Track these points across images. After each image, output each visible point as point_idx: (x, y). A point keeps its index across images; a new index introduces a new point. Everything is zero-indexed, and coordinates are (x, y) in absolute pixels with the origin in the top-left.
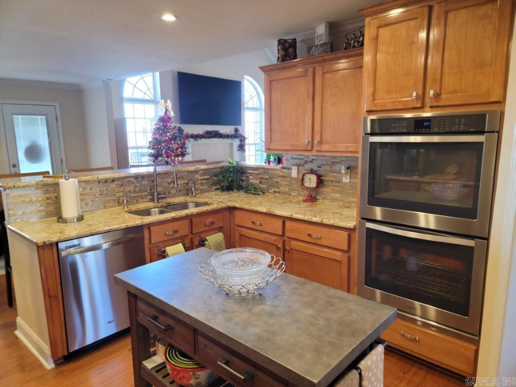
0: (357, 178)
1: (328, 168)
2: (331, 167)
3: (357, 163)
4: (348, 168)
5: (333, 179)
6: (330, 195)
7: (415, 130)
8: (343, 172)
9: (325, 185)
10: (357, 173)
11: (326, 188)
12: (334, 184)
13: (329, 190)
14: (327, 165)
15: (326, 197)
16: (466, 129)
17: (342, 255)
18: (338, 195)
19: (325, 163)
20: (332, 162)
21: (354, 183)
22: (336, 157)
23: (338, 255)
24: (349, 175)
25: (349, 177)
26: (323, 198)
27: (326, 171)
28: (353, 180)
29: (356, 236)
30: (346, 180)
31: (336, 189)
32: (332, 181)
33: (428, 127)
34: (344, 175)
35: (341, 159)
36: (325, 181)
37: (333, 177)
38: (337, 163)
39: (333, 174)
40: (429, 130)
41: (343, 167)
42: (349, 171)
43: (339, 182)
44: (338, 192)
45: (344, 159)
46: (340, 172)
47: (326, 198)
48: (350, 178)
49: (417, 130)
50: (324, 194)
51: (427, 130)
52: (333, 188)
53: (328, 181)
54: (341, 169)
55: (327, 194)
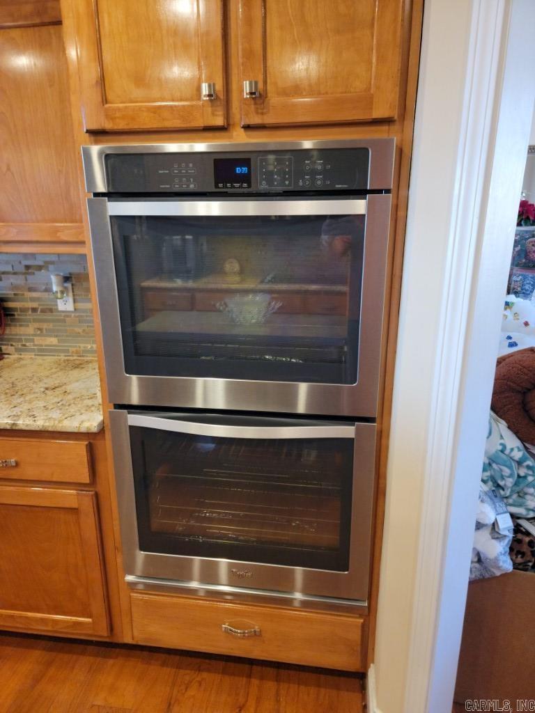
0: (90, 300)
1: (18, 280)
2: (26, 280)
3: (85, 268)
4: (67, 279)
5: (35, 305)
6: (33, 341)
7: (217, 186)
8: (55, 288)
9: (18, 320)
10: (88, 290)
11: (21, 326)
12: (39, 315)
13: (30, 330)
14: (15, 273)
15: (25, 345)
16: (328, 185)
17: (78, 494)
18: (54, 341)
19: (9, 269)
20: (27, 267)
21: (85, 311)
22: (33, 255)
23: (69, 497)
24: (71, 294)
25: (71, 300)
26: (17, 350)
27: (14, 287)
28: (80, 305)
29: (107, 447)
30: (65, 305)
31: (45, 326)
32: (34, 310)
33: (246, 179)
34: (59, 295)
35: (48, 259)
36: (15, 309)
37: (33, 300)
38: (40, 268)
39: (34, 295)
40: (249, 186)
41: (54, 279)
42: (69, 285)
43: (51, 311)
44: (51, 333)
45: (54, 258)
46: (48, 290)
47: (24, 349)
48: (75, 301)
49: (221, 185)
50: (20, 340)
51: (245, 185)
52: (37, 325)
53: (24, 310)
54: (51, 284)
55: (27, 340)
